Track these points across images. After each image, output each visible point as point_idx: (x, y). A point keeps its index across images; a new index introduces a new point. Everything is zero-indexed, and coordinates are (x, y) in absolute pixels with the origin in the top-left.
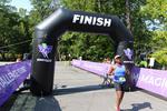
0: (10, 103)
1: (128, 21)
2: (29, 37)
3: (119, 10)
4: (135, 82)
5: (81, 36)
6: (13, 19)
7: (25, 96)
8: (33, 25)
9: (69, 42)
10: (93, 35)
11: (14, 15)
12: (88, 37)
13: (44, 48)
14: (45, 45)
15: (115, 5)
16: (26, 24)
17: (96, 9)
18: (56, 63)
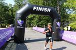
0: (4, 46)
1: (58, 9)
2: (13, 17)
3: (54, 4)
4: (61, 37)
5: (37, 16)
6: (6, 9)
7: (11, 43)
8: (15, 11)
9: (32, 19)
10: (42, 16)
11: (7, 7)
12: (40, 17)
13: (20, 22)
14: (20, 20)
15: (52, 2)
16: (12, 11)
17: (44, 4)
18: (26, 28)
